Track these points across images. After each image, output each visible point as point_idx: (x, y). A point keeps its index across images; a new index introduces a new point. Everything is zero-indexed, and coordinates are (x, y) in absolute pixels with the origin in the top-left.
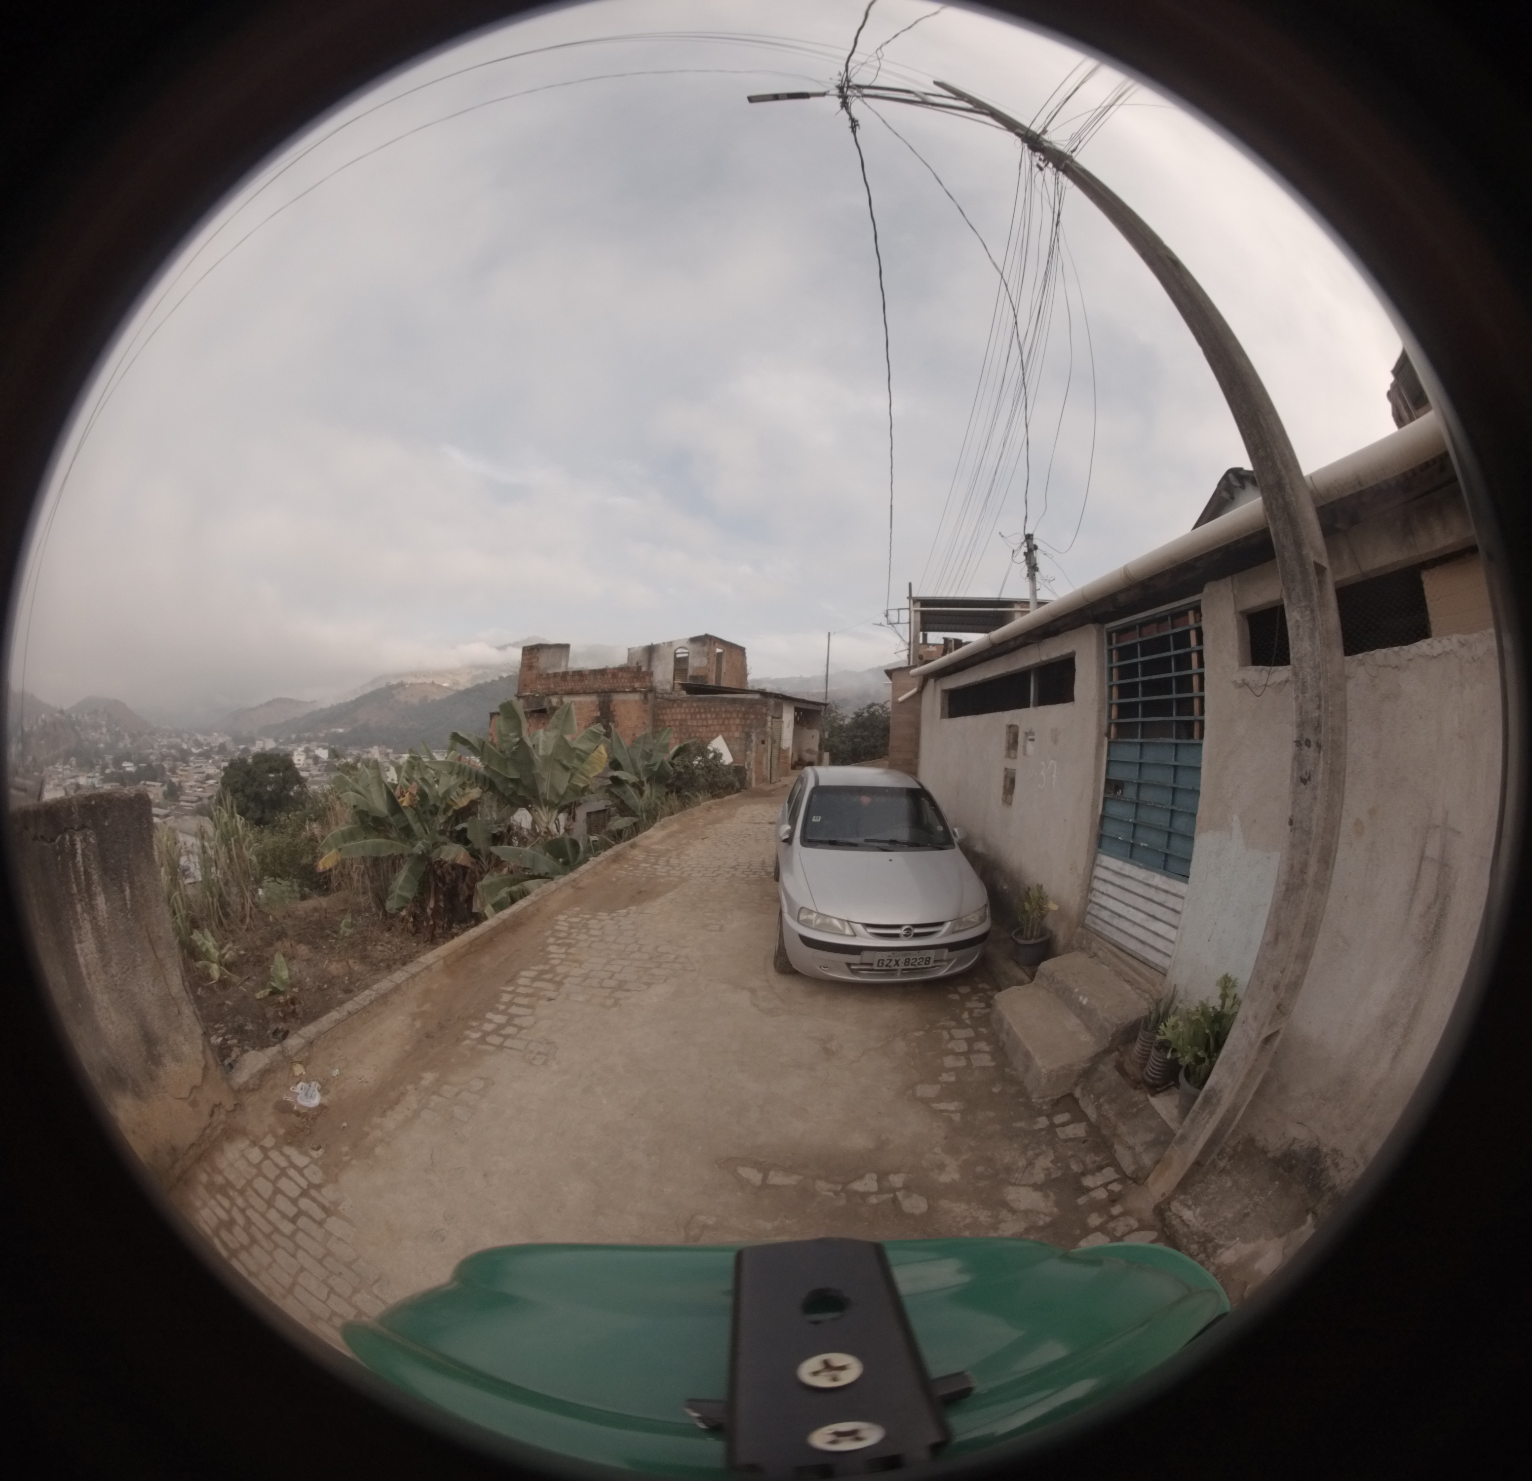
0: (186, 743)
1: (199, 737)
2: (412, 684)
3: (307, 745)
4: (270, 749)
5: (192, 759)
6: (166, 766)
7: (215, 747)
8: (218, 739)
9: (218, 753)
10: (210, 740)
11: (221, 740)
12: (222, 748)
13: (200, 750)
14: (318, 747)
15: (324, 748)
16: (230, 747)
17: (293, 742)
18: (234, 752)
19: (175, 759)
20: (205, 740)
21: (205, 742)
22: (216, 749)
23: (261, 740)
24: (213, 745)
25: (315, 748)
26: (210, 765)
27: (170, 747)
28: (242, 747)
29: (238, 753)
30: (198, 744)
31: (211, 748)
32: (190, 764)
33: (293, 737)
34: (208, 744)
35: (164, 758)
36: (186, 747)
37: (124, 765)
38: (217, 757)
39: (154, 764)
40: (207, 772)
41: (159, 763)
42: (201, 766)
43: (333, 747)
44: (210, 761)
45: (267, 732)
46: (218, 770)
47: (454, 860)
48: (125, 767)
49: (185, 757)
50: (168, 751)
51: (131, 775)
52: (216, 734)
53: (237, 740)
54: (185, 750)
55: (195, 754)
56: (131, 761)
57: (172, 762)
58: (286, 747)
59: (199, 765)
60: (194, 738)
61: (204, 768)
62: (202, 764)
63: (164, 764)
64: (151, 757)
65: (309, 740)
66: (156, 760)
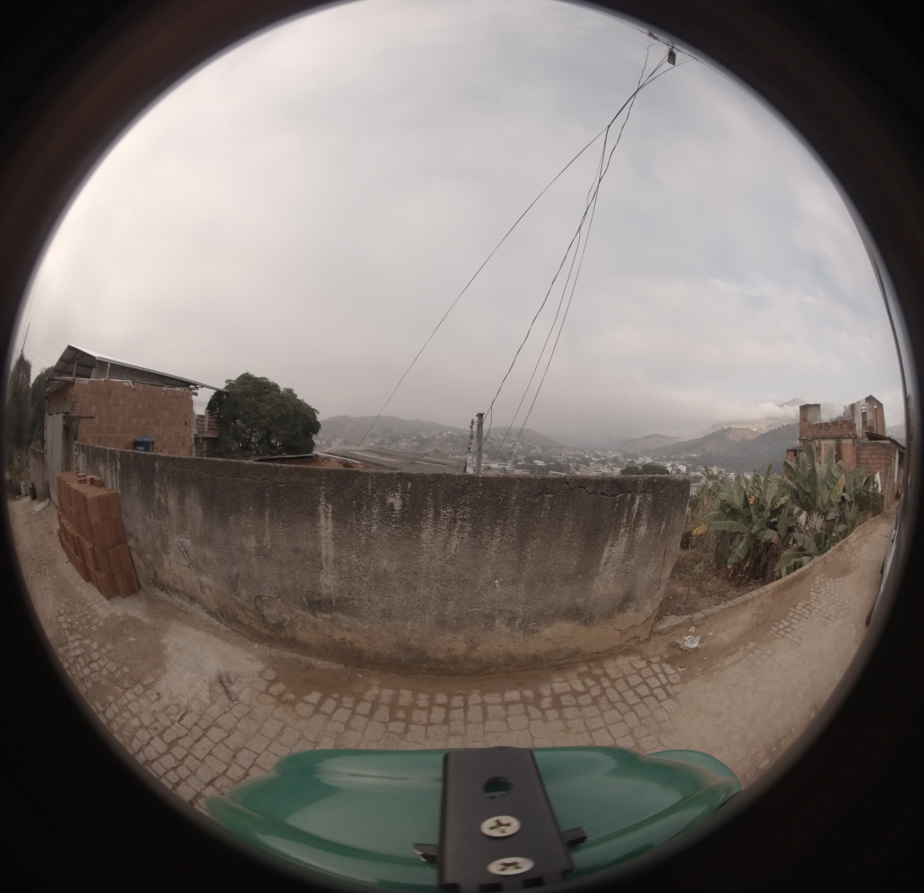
0: (587, 455)
1: (598, 452)
2: (736, 429)
3: (673, 462)
4: (649, 463)
5: (592, 463)
6: (571, 465)
7: (610, 459)
8: (611, 455)
9: (612, 462)
10: (606, 454)
11: (614, 455)
12: (615, 460)
13: (599, 459)
14: (680, 464)
15: (684, 465)
16: (621, 459)
17: (664, 460)
18: (623, 462)
19: (579, 462)
20: (602, 454)
21: (603, 456)
22: (611, 460)
23: (642, 457)
24: (608, 457)
25: (678, 465)
26: (606, 468)
27: (574, 456)
28: (629, 460)
29: (626, 463)
30: (597, 456)
31: (607, 459)
32: (590, 466)
33: (664, 457)
34: (604, 457)
35: (570, 461)
36: (587, 457)
37: (535, 462)
38: (611, 464)
39: (561, 464)
40: (603, 472)
41: (565, 463)
42: (599, 468)
43: (689, 465)
44: (606, 466)
45: (647, 453)
46: (612, 472)
47: (770, 539)
48: (536, 463)
49: (587, 462)
50: (573, 458)
51: (541, 467)
52: (610, 452)
53: (626, 456)
54: (587, 459)
55: (595, 461)
56: (542, 460)
57: (576, 464)
58: (659, 462)
59: (597, 467)
60: (594, 453)
61: (601, 469)
62: (600, 467)
63: (569, 464)
64: (559, 460)
65: (674, 460)
66: (563, 462)
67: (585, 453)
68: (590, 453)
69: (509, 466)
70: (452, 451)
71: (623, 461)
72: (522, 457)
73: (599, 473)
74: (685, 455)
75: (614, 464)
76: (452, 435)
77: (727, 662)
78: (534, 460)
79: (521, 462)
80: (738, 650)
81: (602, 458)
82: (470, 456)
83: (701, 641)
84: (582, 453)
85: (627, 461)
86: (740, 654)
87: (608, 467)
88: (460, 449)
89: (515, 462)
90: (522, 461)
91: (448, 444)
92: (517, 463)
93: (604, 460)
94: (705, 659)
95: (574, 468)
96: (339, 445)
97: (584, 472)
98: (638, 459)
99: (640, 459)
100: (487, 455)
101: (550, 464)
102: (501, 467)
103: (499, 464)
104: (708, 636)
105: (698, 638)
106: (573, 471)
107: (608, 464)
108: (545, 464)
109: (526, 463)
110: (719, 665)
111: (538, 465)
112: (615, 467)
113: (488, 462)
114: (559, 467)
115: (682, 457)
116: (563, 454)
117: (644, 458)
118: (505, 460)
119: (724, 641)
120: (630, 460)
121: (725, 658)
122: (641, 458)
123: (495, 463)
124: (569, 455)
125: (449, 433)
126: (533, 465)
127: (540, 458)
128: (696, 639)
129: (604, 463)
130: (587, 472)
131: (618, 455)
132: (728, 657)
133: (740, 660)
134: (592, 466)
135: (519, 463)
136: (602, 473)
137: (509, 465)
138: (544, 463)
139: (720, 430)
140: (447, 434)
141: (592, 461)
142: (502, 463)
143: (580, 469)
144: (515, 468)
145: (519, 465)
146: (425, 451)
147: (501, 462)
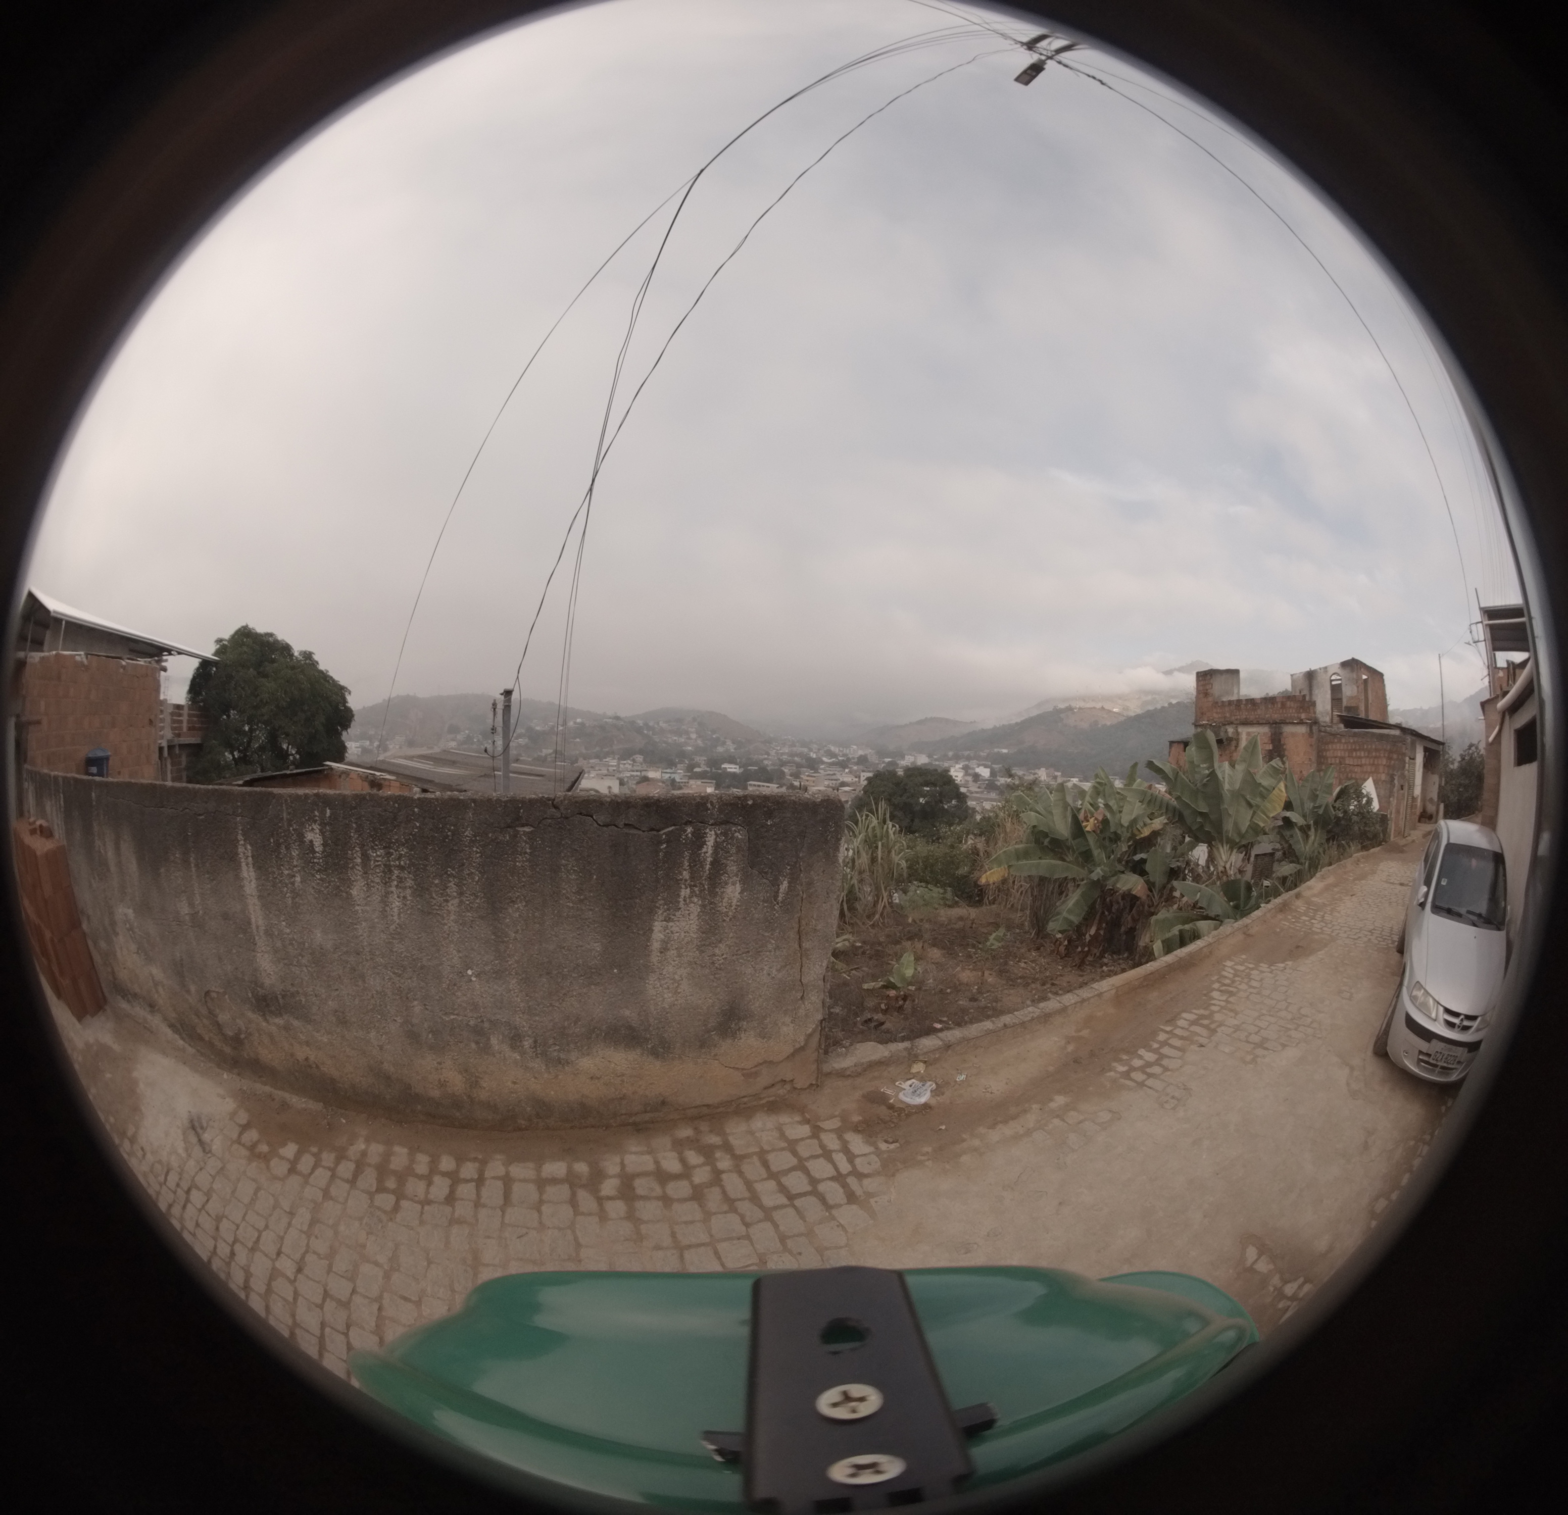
0: (815, 753)
1: (833, 748)
2: (1080, 709)
3: (965, 763)
4: (922, 764)
5: (822, 767)
6: (786, 770)
7: (853, 758)
8: (856, 751)
9: (857, 764)
10: (846, 751)
11: (861, 753)
12: (862, 760)
13: (834, 759)
14: (979, 765)
15: (986, 766)
16: (873, 759)
17: (950, 759)
18: (878, 764)
19: (799, 766)
20: (839, 750)
21: (841, 754)
22: (856, 760)
23: (911, 755)
24: (850, 756)
25: (974, 767)
26: (847, 773)
27: (792, 755)
28: (887, 760)
29: (883, 765)
30: (831, 754)
31: (849, 759)
32: (820, 771)
33: (950, 754)
34: (844, 755)
35: (784, 764)
36: (814, 756)
37: (723, 766)
38: (855, 768)
39: (769, 768)
40: (841, 780)
41: (776, 767)
42: (834, 774)
43: (995, 766)
44: (847, 770)
45: (918, 748)
46: (857, 779)
47: (1130, 890)
48: (726, 768)
49: (813, 765)
50: (789, 758)
51: (734, 775)
52: (855, 747)
53: (881, 753)
54: (813, 760)
55: (827, 763)
56: (736, 763)
57: (794, 768)
58: (941, 763)
59: (831, 773)
60: (826, 749)
61: (838, 776)
62: (836, 772)
63: (783, 768)
64: (766, 762)
65: (969, 758)
66: (773, 765)
67: (811, 750)
68: (819, 750)
69: (679, 775)
70: (584, 751)
71: (877, 762)
72: (701, 759)
73: (834, 782)
74: (988, 751)
75: (861, 767)
76: (582, 724)
77: (994, 1136)
78: (723, 763)
79: (699, 767)
80: (1025, 1111)
81: (840, 758)
82: (614, 759)
83: (935, 1093)
84: (805, 750)
85: (884, 762)
86: (1031, 1119)
87: (850, 772)
88: (597, 749)
89: (690, 768)
90: (702, 766)
91: (578, 740)
92: (693, 769)
93: (843, 760)
94: (943, 1127)
95: (791, 775)
96: (401, 748)
97: (807, 781)
98: (903, 758)
99: (907, 757)
100: (642, 757)
101: (750, 770)
102: (667, 776)
103: (662, 772)
104: (956, 1081)
105: (931, 1085)
106: (789, 780)
107: (851, 768)
108: (742, 770)
109: (708, 769)
110: (976, 1142)
111: (730, 772)
112: (863, 771)
113: (645, 768)
114: (766, 776)
115: (983, 754)
116: (773, 753)
117: (914, 756)
118: (671, 764)
119: (991, 1093)
120: (890, 760)
121: (993, 1126)
122: (910, 757)
123: (656, 771)
124: (782, 754)
125: (579, 720)
126: (720, 771)
127: (732, 761)
128: (924, 1088)
129: (843, 765)
130: (814, 782)
131: (868, 752)
132: (1000, 1126)
133: (1029, 1133)
134: (821, 771)
135: (697, 770)
136: (839, 782)
137: (680, 773)
138: (740, 767)
139: (1051, 709)
140: (575, 723)
141: (823, 762)
142: (668, 771)
143: (802, 776)
144: (690, 778)
145: (696, 772)
146: (539, 754)
147: (666, 769)
